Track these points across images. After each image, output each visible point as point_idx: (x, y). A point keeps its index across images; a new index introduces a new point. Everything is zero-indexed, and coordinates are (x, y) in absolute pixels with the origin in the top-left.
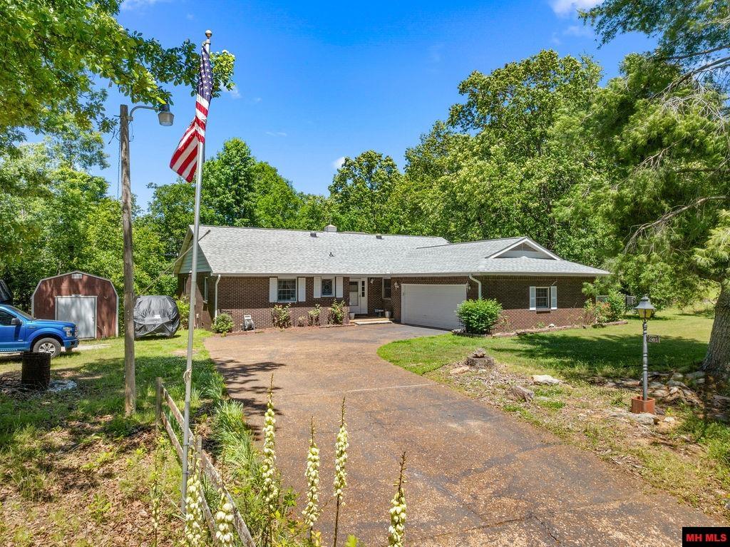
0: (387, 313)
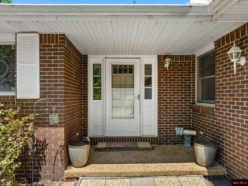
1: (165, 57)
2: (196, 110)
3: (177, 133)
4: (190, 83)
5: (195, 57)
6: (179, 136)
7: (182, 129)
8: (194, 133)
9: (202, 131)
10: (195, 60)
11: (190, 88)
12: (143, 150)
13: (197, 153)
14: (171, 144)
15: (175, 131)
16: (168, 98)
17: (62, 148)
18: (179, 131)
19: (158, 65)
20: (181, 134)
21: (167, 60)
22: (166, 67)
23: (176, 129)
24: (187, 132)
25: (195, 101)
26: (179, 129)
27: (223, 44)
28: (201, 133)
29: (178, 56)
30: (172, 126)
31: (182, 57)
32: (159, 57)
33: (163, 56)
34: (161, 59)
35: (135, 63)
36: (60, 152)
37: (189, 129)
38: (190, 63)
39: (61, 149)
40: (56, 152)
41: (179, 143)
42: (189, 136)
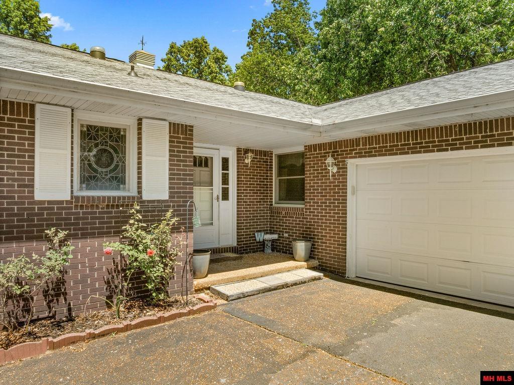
0: (301, 247)
1: (247, 151)
2: (274, 212)
3: (258, 240)
4: (268, 182)
5: (272, 154)
6: (260, 242)
7: (263, 234)
8: (275, 236)
9: (286, 232)
10: (272, 157)
11: (267, 188)
12: (234, 260)
13: (296, 250)
14: (250, 252)
15: (255, 237)
16: (248, 199)
17: (190, 256)
18: (260, 236)
19: (238, 160)
20: (261, 240)
21: (250, 155)
22: (247, 163)
23: (256, 234)
24: (268, 237)
25: (272, 202)
26: (259, 234)
27: (315, 150)
28: (286, 235)
29: (258, 150)
30: (251, 231)
31: (261, 152)
32: (239, 150)
33: (244, 149)
34: (242, 153)
35: (214, 155)
36: (190, 261)
37: (271, 233)
38: (268, 159)
39: (190, 258)
40: (185, 261)
41: (257, 251)
42: (270, 241)
